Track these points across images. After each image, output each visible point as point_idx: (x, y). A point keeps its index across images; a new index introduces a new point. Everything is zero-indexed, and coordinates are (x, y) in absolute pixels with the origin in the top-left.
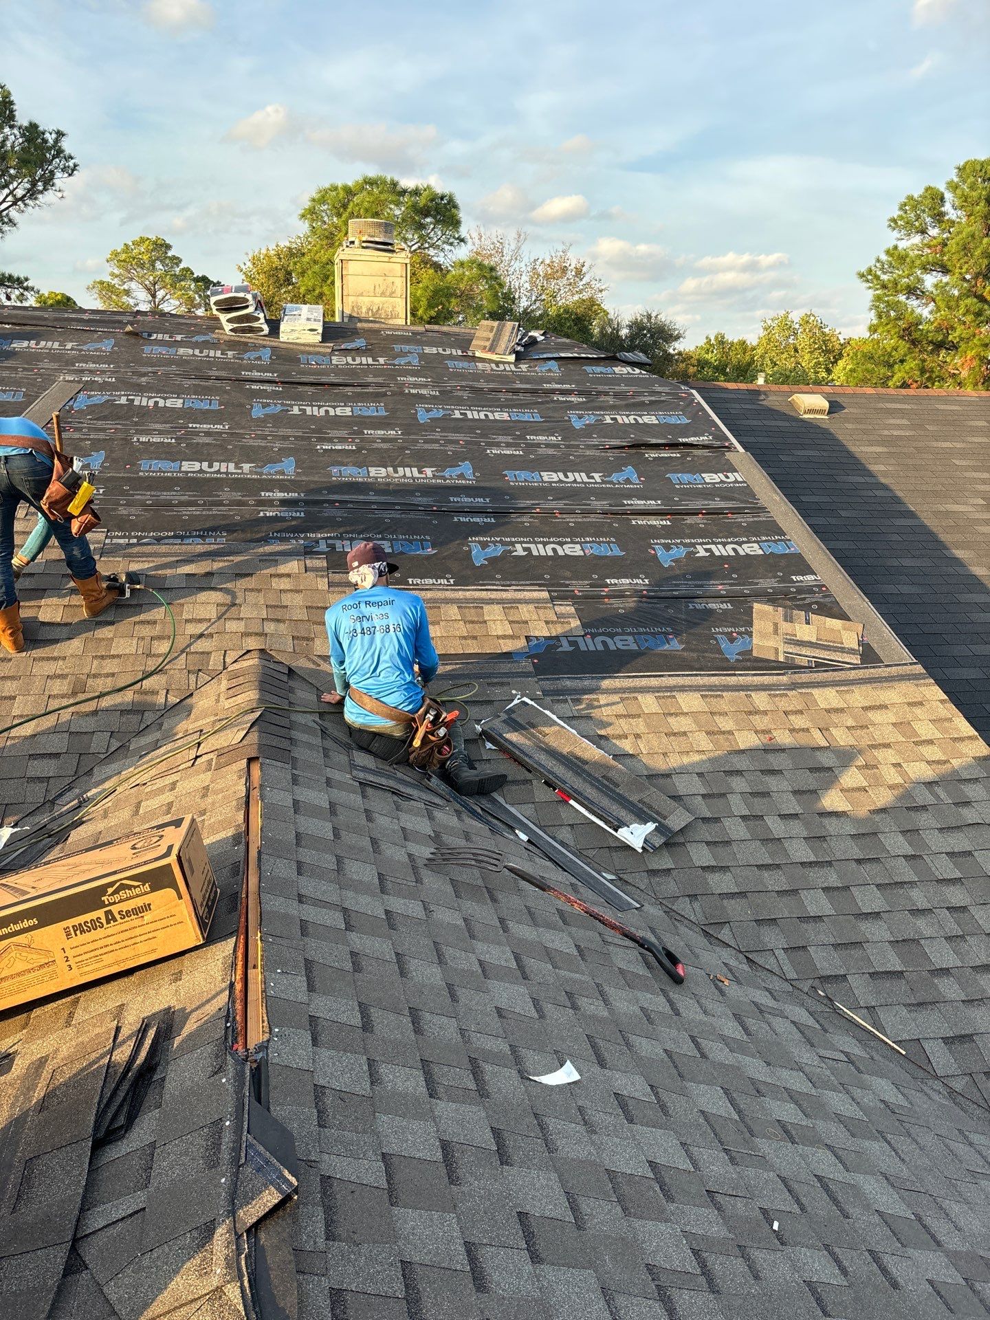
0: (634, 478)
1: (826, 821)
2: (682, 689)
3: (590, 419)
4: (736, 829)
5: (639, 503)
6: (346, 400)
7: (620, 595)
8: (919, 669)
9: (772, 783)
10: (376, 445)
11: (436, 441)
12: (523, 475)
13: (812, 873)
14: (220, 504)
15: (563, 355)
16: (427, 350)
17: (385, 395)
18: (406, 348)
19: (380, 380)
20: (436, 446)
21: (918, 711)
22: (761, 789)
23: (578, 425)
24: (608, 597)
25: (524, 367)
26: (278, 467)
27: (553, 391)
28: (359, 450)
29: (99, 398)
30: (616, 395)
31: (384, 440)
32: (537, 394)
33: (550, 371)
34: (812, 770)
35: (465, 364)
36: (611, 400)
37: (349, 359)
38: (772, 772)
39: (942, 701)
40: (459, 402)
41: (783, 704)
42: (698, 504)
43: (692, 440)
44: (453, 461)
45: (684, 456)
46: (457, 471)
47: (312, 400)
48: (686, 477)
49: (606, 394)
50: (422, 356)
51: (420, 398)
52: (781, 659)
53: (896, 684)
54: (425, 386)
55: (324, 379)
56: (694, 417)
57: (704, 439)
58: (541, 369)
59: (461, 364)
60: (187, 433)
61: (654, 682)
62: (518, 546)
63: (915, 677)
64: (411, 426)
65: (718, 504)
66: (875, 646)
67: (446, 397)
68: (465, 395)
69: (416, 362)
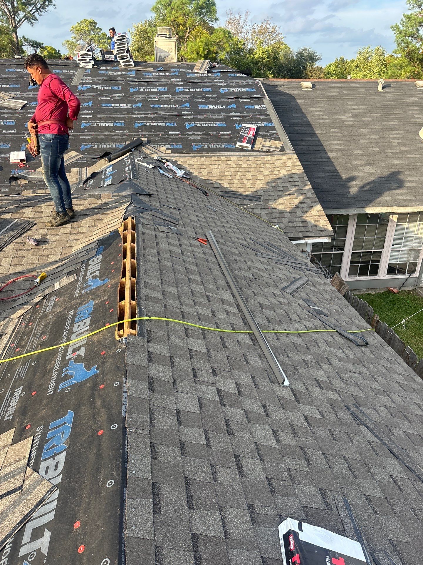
0: (235, 107)
1: (257, 181)
2: (233, 156)
3: (226, 90)
4: (236, 181)
5: (234, 114)
6: (156, 86)
7: (223, 135)
8: (294, 152)
9: (247, 174)
10: (163, 99)
11: (180, 97)
12: (203, 106)
13: (250, 189)
14: (123, 114)
15: (222, 71)
16: (181, 70)
17: (167, 84)
18: (174, 70)
19: (166, 80)
20: (180, 99)
21: (289, 161)
22: (244, 175)
23: (222, 92)
24: (220, 136)
25: (209, 75)
26: (137, 105)
27: (217, 82)
28: (159, 100)
29: (89, 87)
30: (236, 83)
31: (166, 98)
32: (212, 83)
33: (217, 76)
34: (257, 171)
35: (192, 75)
36: (233, 84)
37: (158, 74)
38: (248, 172)
39: (296, 158)
40: (189, 86)
41: (256, 159)
42: (251, 114)
43: (255, 96)
44: (184, 103)
45: (251, 101)
46: (185, 105)
47: (147, 86)
48: (249, 107)
49: (233, 83)
50: (179, 72)
51: (177, 85)
52: (260, 150)
53: (286, 155)
54: (178, 82)
55: (150, 80)
56: (257, 89)
57: (258, 96)
58: (215, 75)
59: (191, 75)
60: (113, 96)
61: (226, 154)
62: (199, 124)
63: (292, 153)
64: (174, 93)
65: (256, 114)
66: (285, 147)
67: (185, 85)
68: (191, 84)
69: (177, 74)
